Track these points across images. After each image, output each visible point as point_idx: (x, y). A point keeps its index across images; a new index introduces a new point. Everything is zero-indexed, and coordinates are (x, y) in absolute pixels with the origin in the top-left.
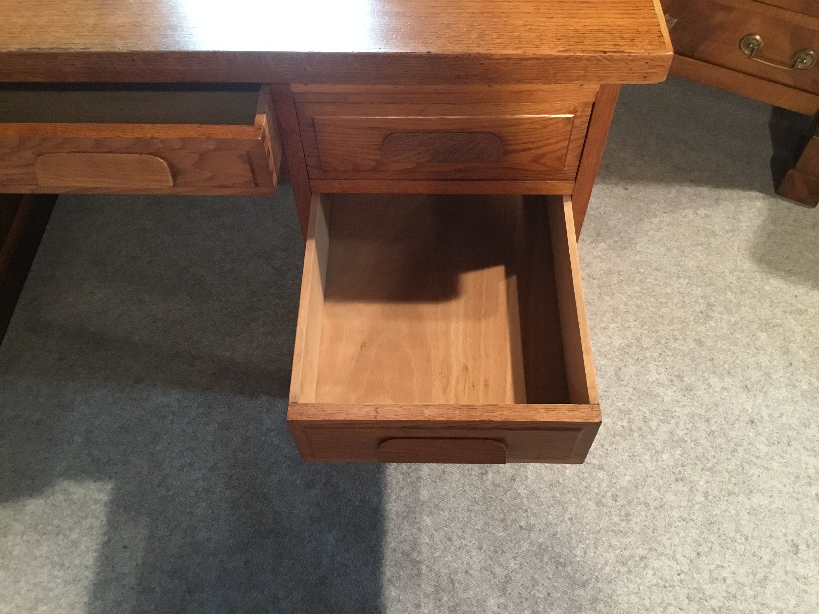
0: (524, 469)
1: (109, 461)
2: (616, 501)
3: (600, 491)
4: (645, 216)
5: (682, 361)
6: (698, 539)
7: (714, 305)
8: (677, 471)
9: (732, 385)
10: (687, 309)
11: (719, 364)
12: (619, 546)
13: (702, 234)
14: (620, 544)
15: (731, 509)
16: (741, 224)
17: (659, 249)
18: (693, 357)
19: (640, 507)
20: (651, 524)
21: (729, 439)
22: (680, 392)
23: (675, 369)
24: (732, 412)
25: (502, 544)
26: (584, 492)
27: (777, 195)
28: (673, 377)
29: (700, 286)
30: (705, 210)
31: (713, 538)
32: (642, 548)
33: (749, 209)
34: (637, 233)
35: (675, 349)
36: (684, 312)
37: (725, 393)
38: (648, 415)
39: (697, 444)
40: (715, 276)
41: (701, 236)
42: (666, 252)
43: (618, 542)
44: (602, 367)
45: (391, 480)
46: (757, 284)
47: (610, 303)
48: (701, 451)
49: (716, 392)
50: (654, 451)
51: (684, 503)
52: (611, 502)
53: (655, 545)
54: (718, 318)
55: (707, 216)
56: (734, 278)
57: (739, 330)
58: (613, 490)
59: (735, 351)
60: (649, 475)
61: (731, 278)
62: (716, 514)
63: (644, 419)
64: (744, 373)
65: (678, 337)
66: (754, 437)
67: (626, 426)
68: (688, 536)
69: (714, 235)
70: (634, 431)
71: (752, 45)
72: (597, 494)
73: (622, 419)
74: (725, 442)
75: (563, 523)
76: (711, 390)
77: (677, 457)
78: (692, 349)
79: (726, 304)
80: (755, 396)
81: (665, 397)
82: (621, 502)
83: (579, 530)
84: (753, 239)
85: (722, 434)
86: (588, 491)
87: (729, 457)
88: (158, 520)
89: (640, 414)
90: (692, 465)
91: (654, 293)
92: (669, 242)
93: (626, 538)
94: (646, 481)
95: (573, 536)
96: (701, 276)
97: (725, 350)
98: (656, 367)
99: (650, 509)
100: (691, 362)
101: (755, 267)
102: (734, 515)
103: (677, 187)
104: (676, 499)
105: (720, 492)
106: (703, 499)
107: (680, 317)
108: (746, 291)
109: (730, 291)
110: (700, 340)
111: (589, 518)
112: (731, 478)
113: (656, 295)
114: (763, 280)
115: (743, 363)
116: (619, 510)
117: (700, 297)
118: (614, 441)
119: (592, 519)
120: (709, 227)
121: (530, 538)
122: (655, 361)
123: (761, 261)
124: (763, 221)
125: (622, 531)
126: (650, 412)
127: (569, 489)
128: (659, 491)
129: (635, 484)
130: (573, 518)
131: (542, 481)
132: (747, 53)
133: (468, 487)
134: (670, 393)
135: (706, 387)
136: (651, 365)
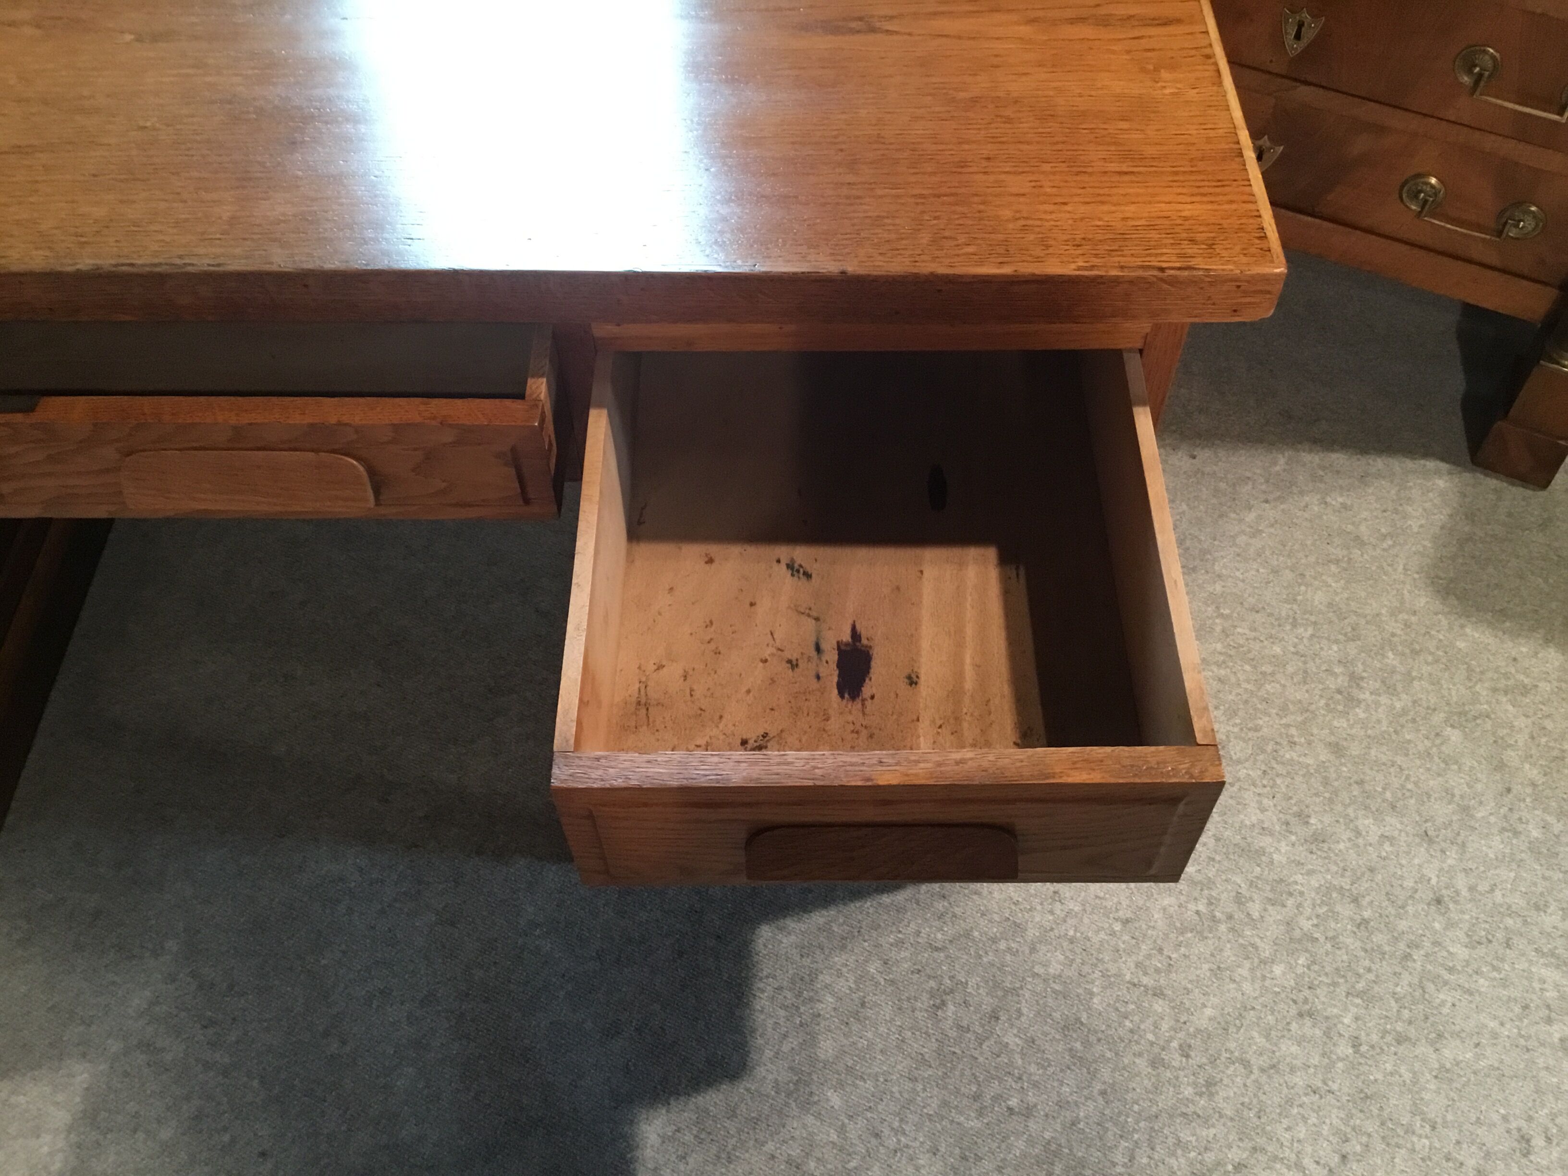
0: (1016, 998)
1: (231, 987)
2: (1187, 1056)
3: (1157, 1038)
4: (1230, 507)
5: (1305, 786)
6: (1343, 1128)
7: (1362, 678)
8: (1301, 997)
9: (1401, 831)
10: (1313, 686)
11: (1375, 791)
12: (1194, 1144)
13: (1337, 541)
14: (1197, 1140)
15: (1403, 1070)
16: (1409, 522)
17: (1258, 571)
18: (1326, 778)
19: (1232, 1068)
20: (1255, 1101)
21: (1396, 935)
22: (1302, 845)
23: (1293, 802)
24: (1400, 882)
25: (976, 1143)
26: (1127, 1041)
27: (1474, 467)
28: (1288, 817)
29: (1336, 642)
30: (1342, 496)
31: (1371, 1126)
32: (1239, 1146)
33: (1423, 493)
34: (1215, 540)
35: (1291, 762)
36: (1307, 691)
37: (1387, 847)
38: (1244, 891)
39: (1337, 946)
40: (1363, 622)
41: (1335, 545)
42: (1271, 577)
43: (1193, 1135)
45: (764, 1020)
46: (1441, 637)
48: (1345, 957)
49: (1370, 845)
50: (1256, 960)
51: (1315, 1060)
52: (1179, 1059)
53: (1261, 1141)
54: (1370, 702)
55: (1344, 506)
56: (1399, 625)
57: (1410, 725)
58: (1182, 1035)
59: (1404, 766)
60: (1249, 1007)
61: (1393, 626)
62: (1376, 1080)
63: (1237, 897)
64: (1422, 808)
65: (1296, 739)
66: (1442, 931)
67: (1204, 911)
68: (1324, 1123)
69: (1359, 541)
70: (1219, 921)
71: (1422, 195)
72: (1152, 1044)
73: (1195, 899)
74: (1388, 940)
75: (1090, 1101)
76: (1360, 841)
77: (1300, 970)
78: (1324, 762)
79: (1386, 675)
80: (1443, 851)
81: (1275, 856)
82: (1197, 1058)
83: (1120, 1113)
84: (1432, 551)
85: (1382, 926)
86: (1136, 1037)
87: (1397, 970)
88: (325, 1101)
89: (1230, 888)
90: (1329, 985)
91: (1250, 656)
92: (1275, 556)
93: (1208, 1128)
94: (1244, 1017)
95: (1109, 1125)
96: (1336, 621)
97: (1384, 764)
98: (1257, 798)
99: (1251, 1072)
100: (1321, 788)
101: (1437, 605)
102: (1408, 1081)
103: (1289, 453)
104: (1299, 1052)
105: (1382, 1038)
106: (1351, 1051)
107: (1300, 701)
108: (1421, 650)
109: (1392, 650)
110: (1337, 744)
111: (1138, 1090)
112: (1402, 1010)
113: (1253, 660)
114: (1453, 629)
115: (1419, 788)
116: (1194, 1075)
117: (1336, 662)
118: (1182, 942)
119: (1144, 1092)
120: (1350, 528)
121: (1028, 1130)
122: (1255, 787)
123: (1448, 593)
124: (1451, 516)
125: (1201, 1114)
126: (1248, 883)
127: (1100, 1035)
128: (1267, 1037)
129: (1223, 1023)
130: (1109, 1090)
131: (1048, 1020)
132: (1413, 207)
133: (910, 1033)
134: (1284, 847)
135: (1352, 835)
136: (1248, 793)
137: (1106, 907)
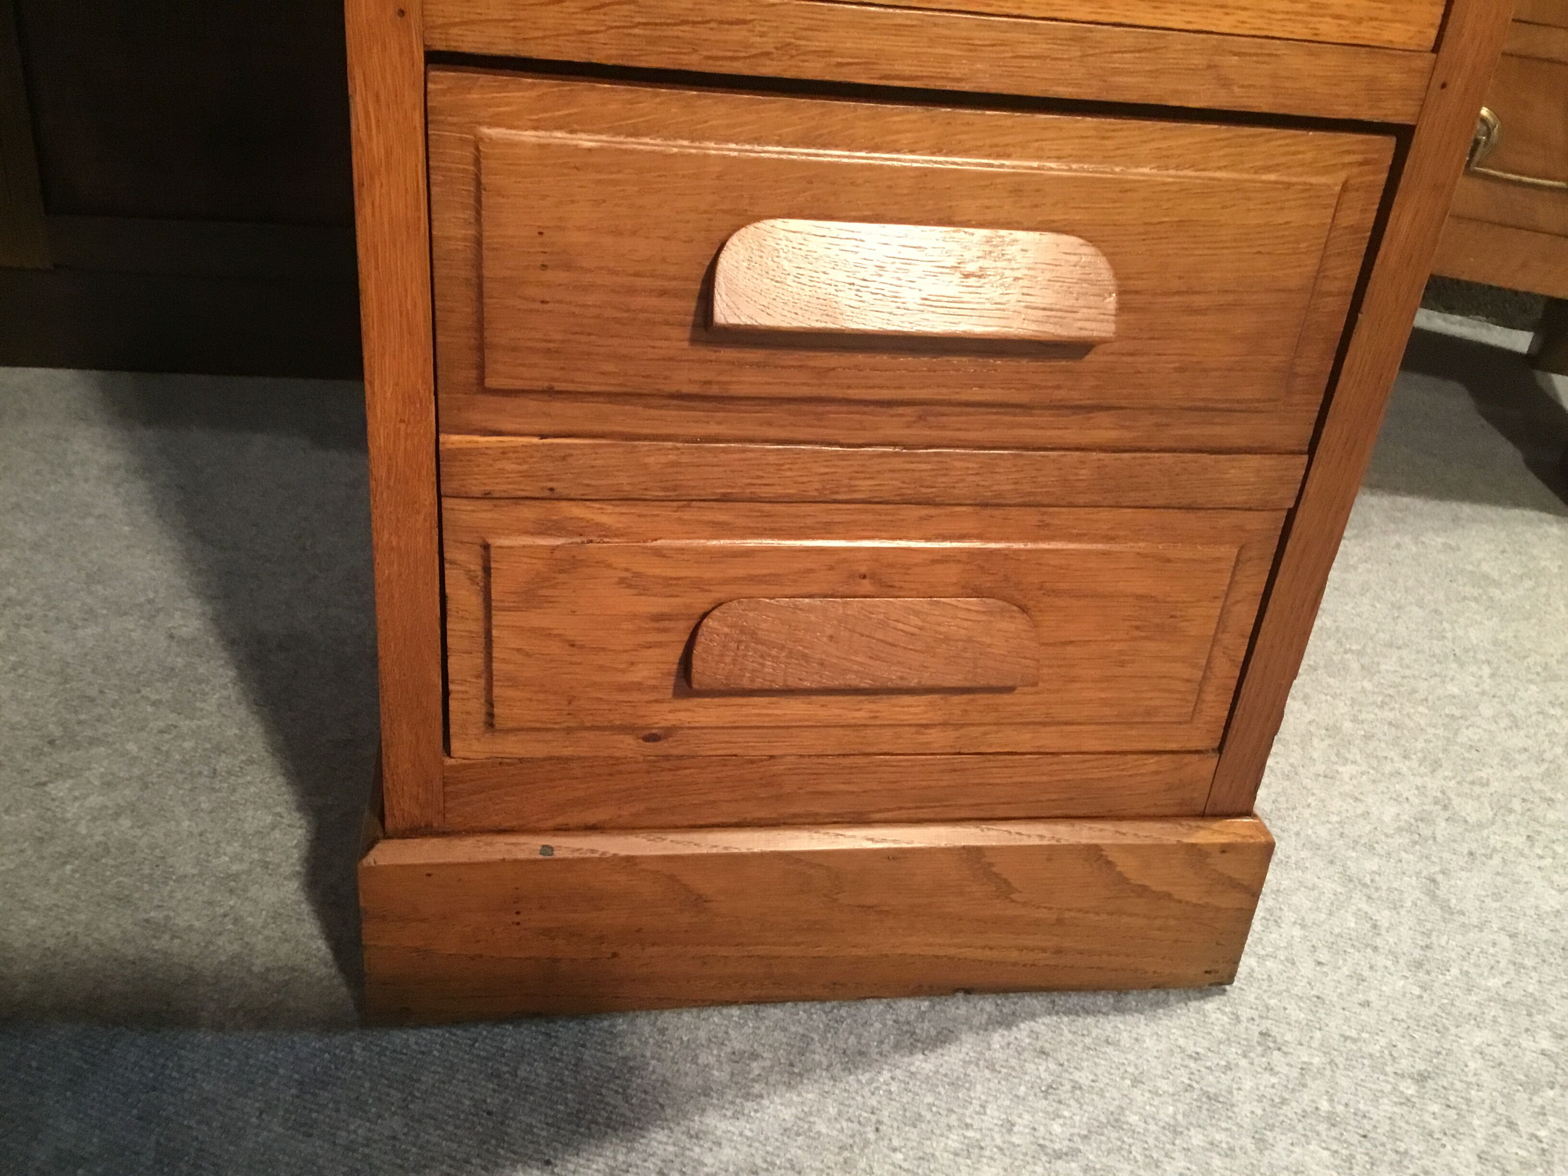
13: (1461, 579)
29: (1531, 682)
30: (1439, 536)
33: (1540, 539)
35: (1563, 824)
41: (1461, 583)
44: (1377, 878)
47: (1309, 717)
55: (1449, 547)
65: (1550, 795)
73: (1527, 1030)
91: (1420, 696)
96: (1516, 660)
98: (1540, 873)
113: (1425, 700)
118: (1543, 1107)
120: (1469, 567)
122: (1527, 858)
136: (1520, 867)
137: (1371, 1055)
